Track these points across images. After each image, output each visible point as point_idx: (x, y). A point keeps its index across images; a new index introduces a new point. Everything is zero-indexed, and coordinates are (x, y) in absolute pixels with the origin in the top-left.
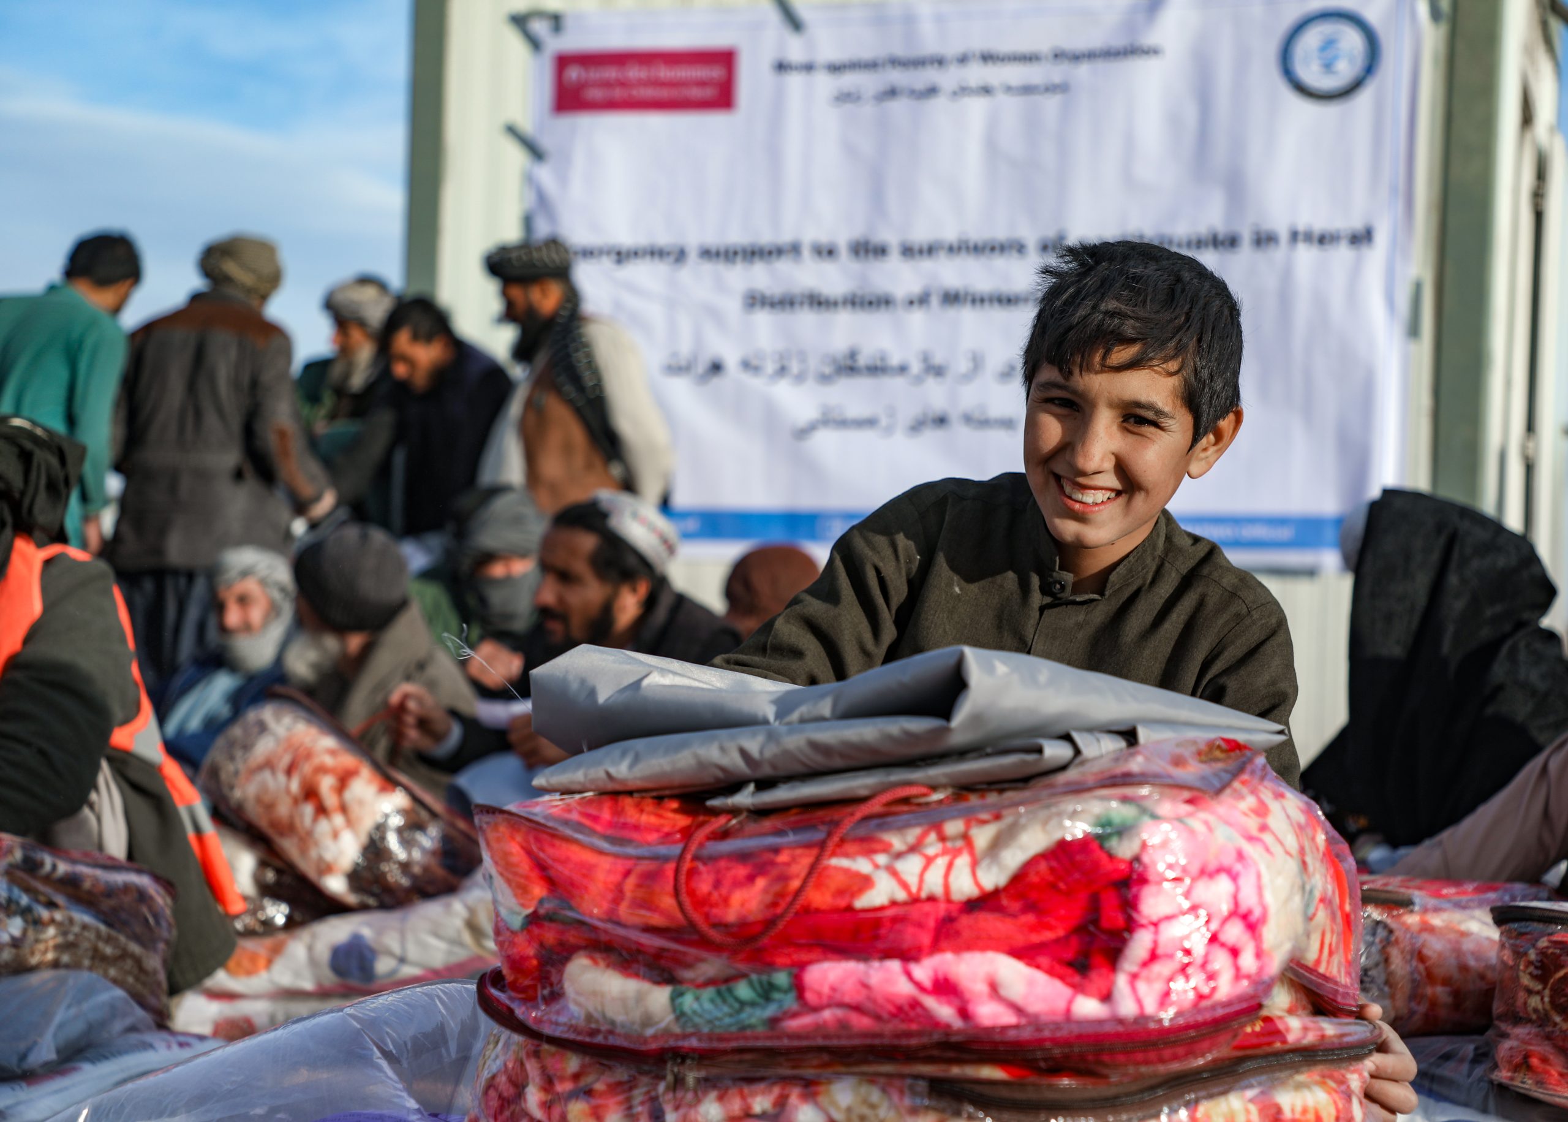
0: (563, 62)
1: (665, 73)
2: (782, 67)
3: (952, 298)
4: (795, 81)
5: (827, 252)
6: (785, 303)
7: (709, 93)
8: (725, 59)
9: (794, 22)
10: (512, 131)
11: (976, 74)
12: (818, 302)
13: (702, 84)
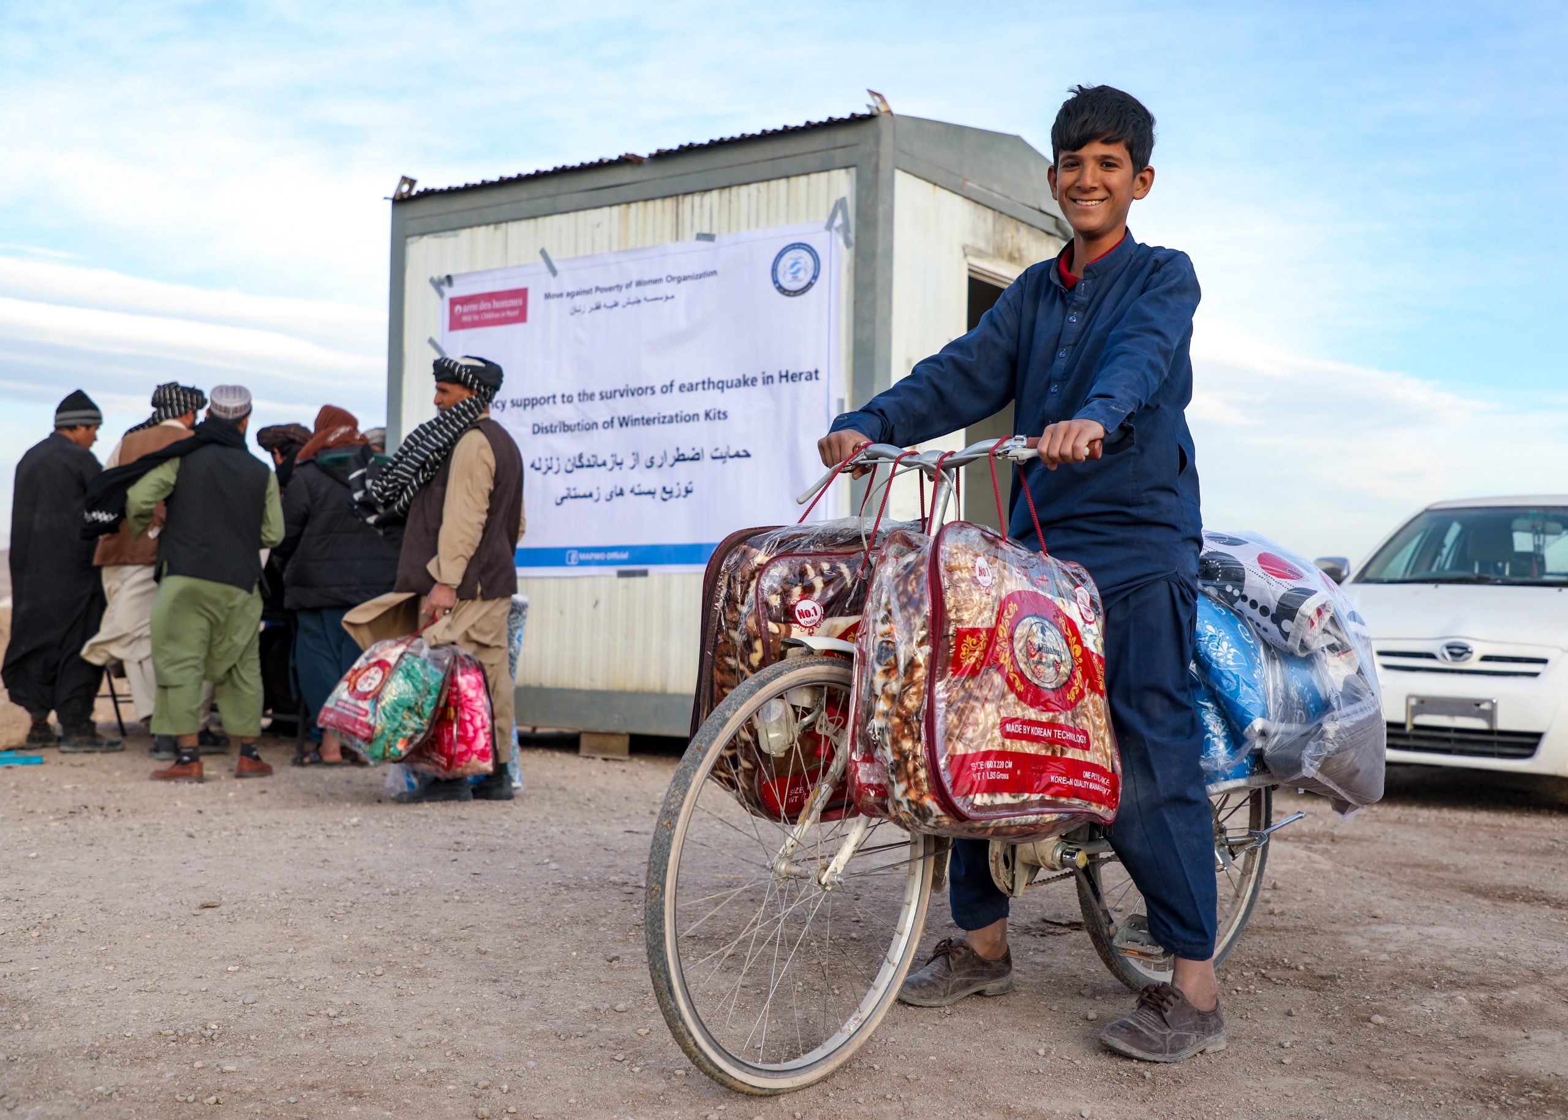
0: (454, 302)
1: (497, 304)
2: (548, 296)
3: (624, 422)
4: (554, 302)
5: (567, 399)
6: (549, 430)
7: (516, 313)
8: (521, 293)
9: (554, 272)
10: (431, 341)
11: (635, 292)
12: (566, 428)
13: (512, 309)
